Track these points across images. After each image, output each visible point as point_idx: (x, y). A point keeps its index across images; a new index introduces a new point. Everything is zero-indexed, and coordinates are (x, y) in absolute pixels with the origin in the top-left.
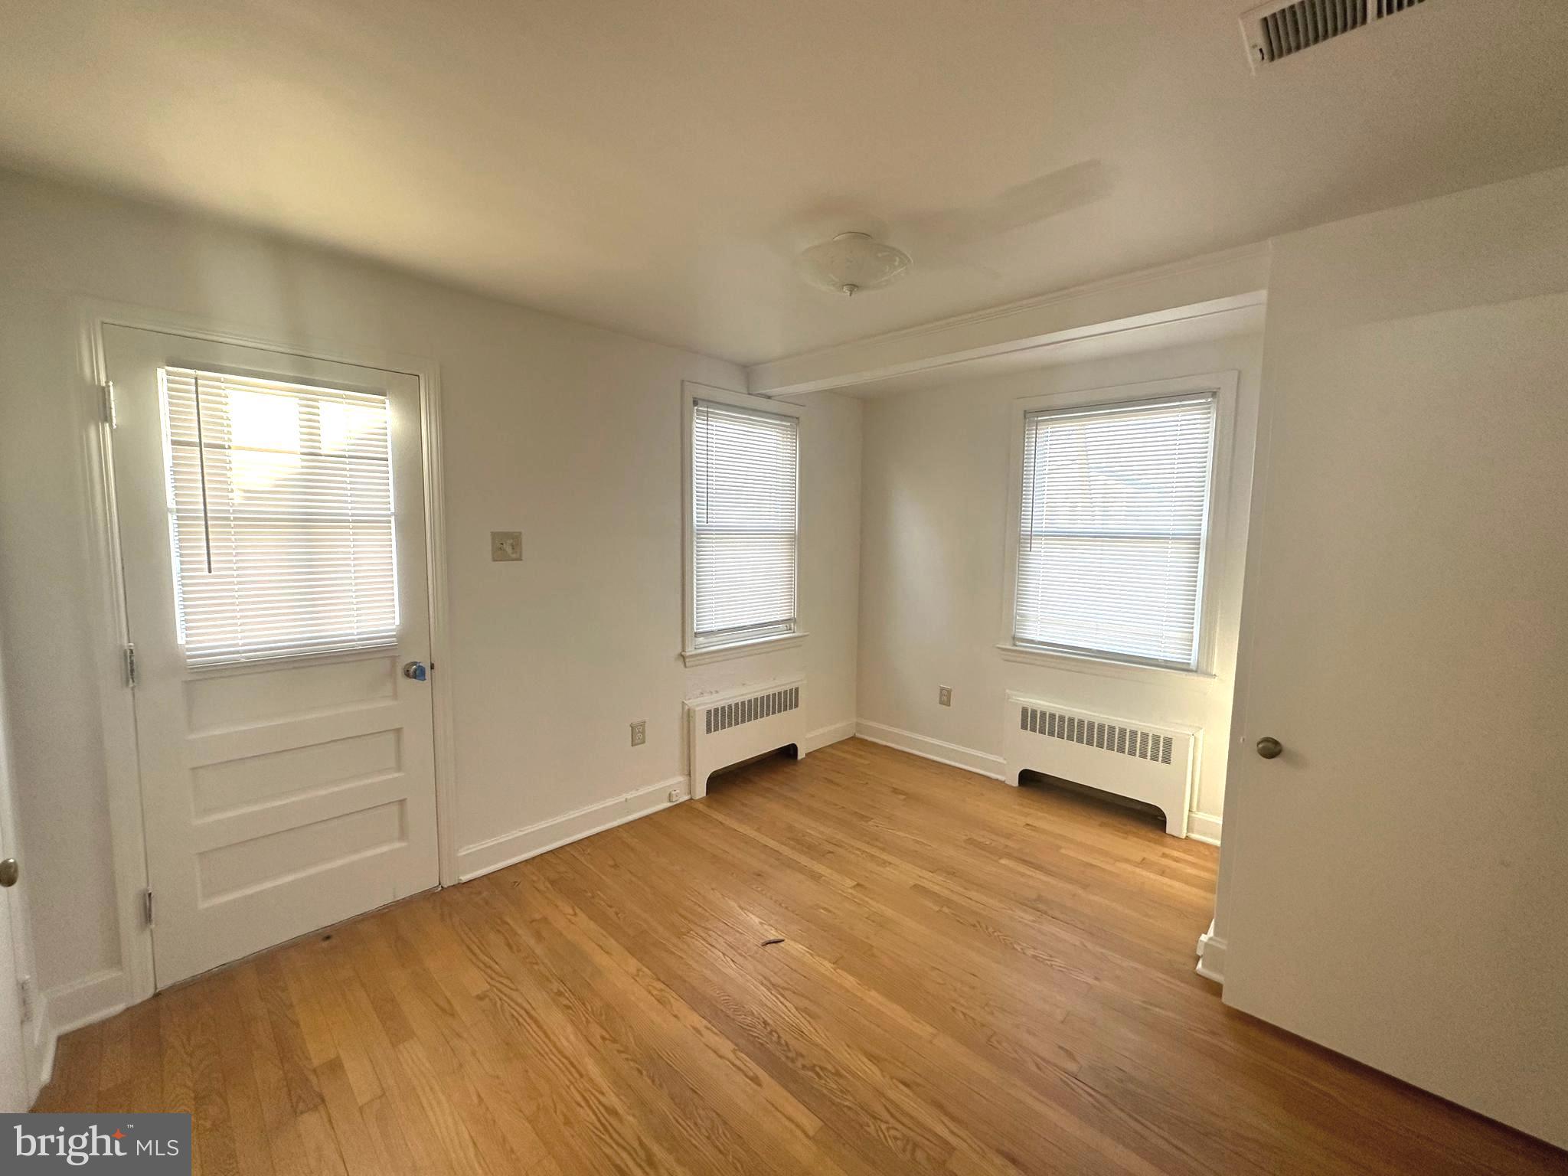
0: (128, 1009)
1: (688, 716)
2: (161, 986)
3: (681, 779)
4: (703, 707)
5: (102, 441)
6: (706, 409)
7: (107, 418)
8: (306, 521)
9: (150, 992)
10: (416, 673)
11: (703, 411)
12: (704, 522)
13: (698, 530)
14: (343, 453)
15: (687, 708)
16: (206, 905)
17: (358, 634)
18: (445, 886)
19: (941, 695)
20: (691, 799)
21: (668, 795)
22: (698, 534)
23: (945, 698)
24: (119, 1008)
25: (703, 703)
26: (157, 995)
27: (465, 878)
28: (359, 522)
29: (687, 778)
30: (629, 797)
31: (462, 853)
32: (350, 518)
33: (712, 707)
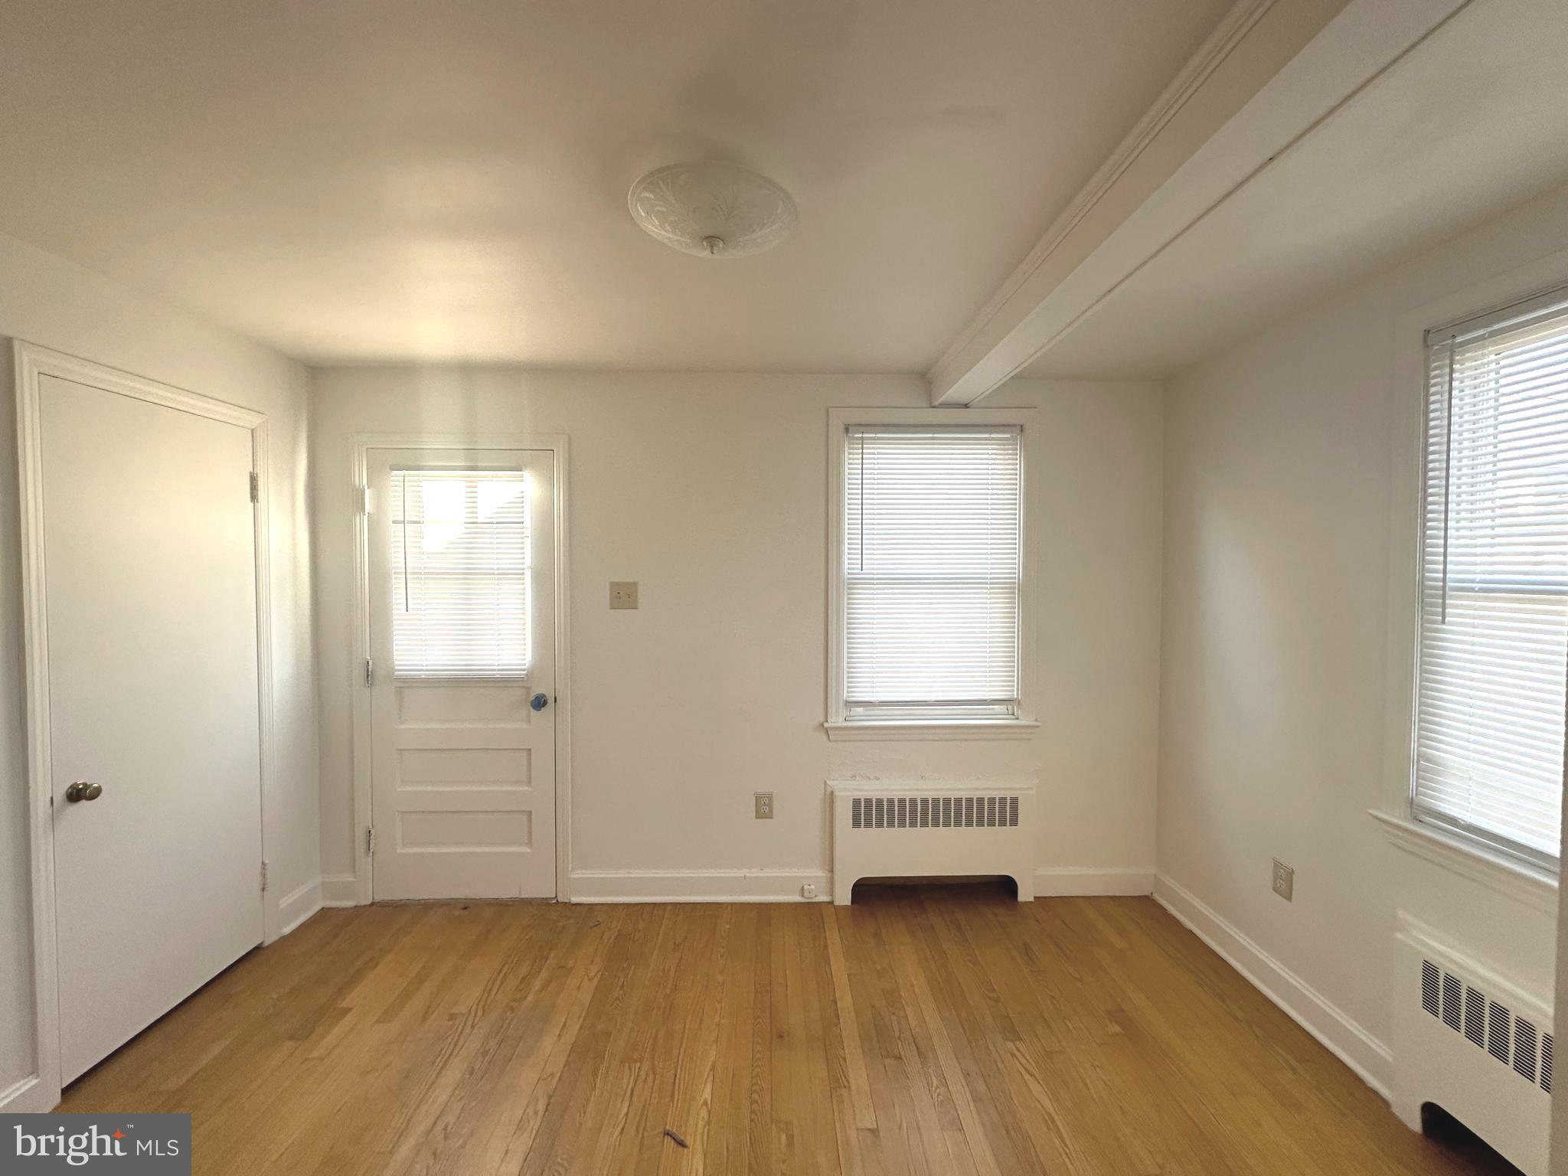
0: (356, 907)
1: (830, 799)
2: (378, 898)
3: (820, 873)
4: (849, 793)
5: (362, 524)
6: (860, 436)
7: (363, 509)
8: (468, 574)
9: (369, 902)
10: (539, 703)
11: (858, 439)
12: (857, 569)
13: (849, 579)
14: (491, 520)
15: (829, 790)
16: (403, 851)
17: (499, 665)
18: (559, 900)
19: (1276, 877)
20: (831, 903)
21: (800, 888)
22: (849, 584)
23: (1284, 882)
24: (350, 904)
25: (850, 789)
26: (372, 904)
27: (574, 900)
28: (503, 574)
29: (829, 875)
30: (747, 875)
31: (574, 875)
32: (496, 572)
33: (862, 795)
